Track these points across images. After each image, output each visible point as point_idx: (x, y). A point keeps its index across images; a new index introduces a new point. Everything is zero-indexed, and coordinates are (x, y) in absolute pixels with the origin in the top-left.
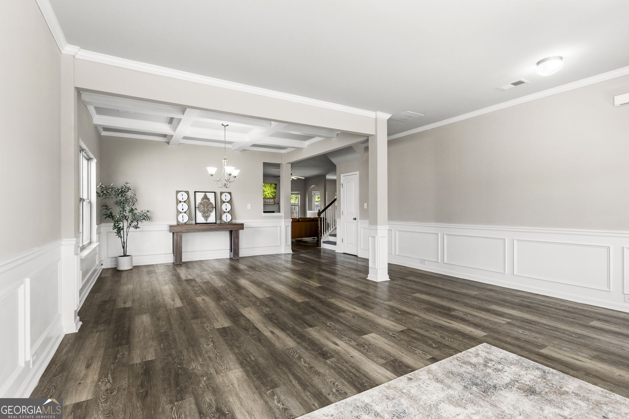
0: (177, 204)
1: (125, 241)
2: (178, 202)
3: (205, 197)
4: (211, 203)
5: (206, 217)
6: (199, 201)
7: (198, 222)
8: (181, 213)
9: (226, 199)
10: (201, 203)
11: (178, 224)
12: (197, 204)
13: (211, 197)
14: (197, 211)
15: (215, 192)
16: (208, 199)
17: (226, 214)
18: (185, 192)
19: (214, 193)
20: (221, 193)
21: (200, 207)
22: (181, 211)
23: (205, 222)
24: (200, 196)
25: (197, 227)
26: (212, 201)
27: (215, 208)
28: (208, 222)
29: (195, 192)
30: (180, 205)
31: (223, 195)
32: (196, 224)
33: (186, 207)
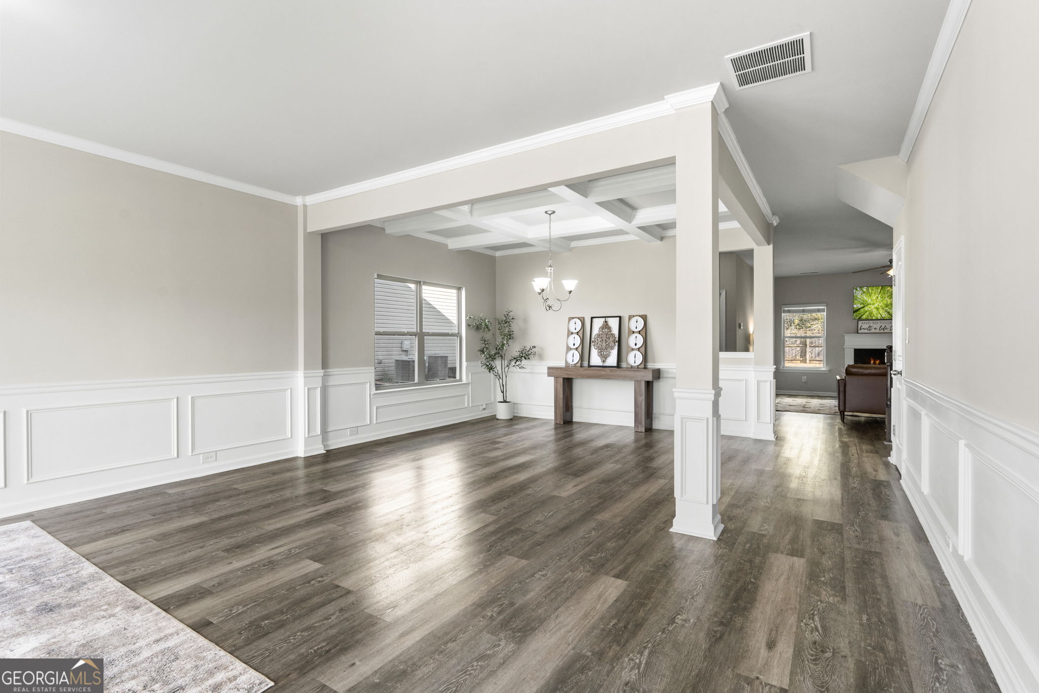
0: (568, 336)
1: (504, 384)
2: (570, 333)
3: (606, 326)
4: (613, 335)
5: (604, 357)
6: (596, 331)
7: (592, 364)
8: (571, 349)
9: (636, 328)
10: (598, 335)
11: (566, 366)
12: (593, 336)
13: (614, 324)
14: (592, 347)
15: (620, 317)
16: (609, 328)
17: (634, 352)
18: (578, 318)
19: (618, 318)
20: (630, 317)
21: (596, 340)
22: (572, 347)
23: (601, 364)
24: (598, 323)
25: (590, 372)
26: (615, 331)
27: (619, 341)
28: (606, 364)
29: (592, 318)
30: (572, 337)
31: (633, 320)
32: (589, 366)
33: (578, 341)
